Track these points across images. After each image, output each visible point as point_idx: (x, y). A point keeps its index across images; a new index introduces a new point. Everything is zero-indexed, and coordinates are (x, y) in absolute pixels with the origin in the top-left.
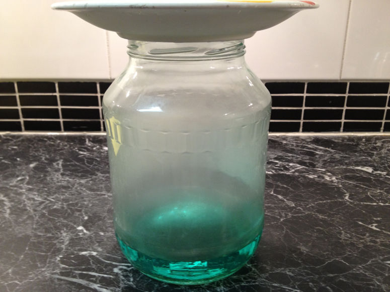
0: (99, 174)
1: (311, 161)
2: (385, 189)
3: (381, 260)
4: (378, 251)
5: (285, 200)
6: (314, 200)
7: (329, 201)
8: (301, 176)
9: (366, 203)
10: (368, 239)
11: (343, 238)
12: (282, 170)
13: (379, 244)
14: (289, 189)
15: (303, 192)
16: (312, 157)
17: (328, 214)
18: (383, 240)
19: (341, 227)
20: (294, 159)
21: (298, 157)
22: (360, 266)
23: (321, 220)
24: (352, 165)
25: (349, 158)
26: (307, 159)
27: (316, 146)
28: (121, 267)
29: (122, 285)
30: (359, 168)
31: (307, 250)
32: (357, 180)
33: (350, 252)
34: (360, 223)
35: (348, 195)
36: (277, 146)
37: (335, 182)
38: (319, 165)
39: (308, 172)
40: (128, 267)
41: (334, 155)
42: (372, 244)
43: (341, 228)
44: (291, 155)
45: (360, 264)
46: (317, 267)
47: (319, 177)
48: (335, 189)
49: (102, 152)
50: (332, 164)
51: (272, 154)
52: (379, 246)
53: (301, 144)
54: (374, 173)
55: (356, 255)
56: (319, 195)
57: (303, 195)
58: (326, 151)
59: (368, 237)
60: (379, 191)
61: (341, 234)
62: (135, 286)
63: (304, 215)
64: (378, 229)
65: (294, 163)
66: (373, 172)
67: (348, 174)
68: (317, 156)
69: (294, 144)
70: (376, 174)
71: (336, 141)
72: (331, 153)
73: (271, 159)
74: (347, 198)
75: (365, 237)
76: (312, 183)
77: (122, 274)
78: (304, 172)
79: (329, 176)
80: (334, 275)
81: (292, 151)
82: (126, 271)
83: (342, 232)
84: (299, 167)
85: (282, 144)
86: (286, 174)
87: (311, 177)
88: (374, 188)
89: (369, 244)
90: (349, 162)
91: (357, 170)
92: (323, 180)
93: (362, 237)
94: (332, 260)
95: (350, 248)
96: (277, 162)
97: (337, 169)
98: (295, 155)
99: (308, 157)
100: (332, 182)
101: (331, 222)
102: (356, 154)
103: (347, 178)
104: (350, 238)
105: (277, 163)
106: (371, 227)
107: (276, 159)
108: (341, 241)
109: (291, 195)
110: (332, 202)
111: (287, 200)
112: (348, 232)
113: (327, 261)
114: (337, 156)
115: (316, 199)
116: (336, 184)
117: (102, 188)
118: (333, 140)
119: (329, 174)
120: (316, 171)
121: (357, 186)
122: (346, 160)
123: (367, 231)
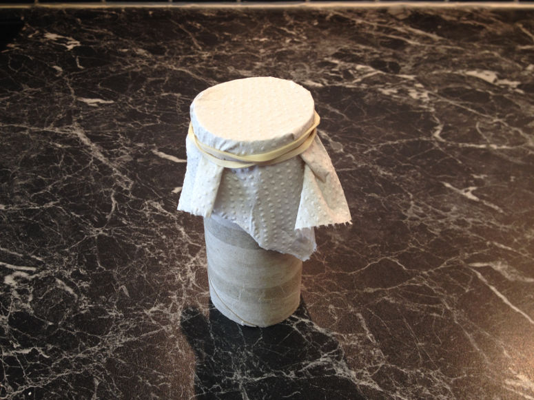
0: (27, 88)
1: (395, 60)
2: (508, 115)
3: (465, 261)
4: (464, 241)
5: (330, 140)
6: (380, 138)
7: (405, 141)
8: (370, 90)
9: (467, 145)
10: (454, 218)
11: (409, 216)
12: (339, 79)
13: (470, 227)
14: (342, 117)
15: (364, 124)
16: (398, 52)
17: (395, 167)
18: (477, 220)
19: (412, 193)
20: (368, 57)
21: (375, 51)
22: (425, 273)
23: (382, 180)
24: (463, 68)
25: (462, 52)
26: (390, 56)
27: (410, 29)
28: (18, 273)
29: (11, 310)
30: (474, 73)
31: (342, 240)
32: (464, 99)
33: (414, 242)
34: (448, 185)
35: (440, 128)
36: (344, 28)
37: (425, 103)
38: (407, 67)
39: (383, 81)
40: (30, 273)
41: (438, 48)
42: (457, 227)
43: (411, 196)
44: (363, 47)
45: (427, 268)
46: (349, 274)
47: (401, 92)
48: (422, 115)
49: (41, 44)
50: (428, 65)
51: (332, 46)
52: (469, 232)
53: (386, 26)
54: (497, 84)
55: (423, 250)
56: (391, 129)
57: (363, 128)
58: (425, 39)
59: (452, 214)
60: (496, 120)
61: (408, 206)
62: (32, 312)
63: (354, 169)
64: (475, 198)
65: (365, 64)
66: (495, 81)
67: (451, 86)
68: (408, 50)
69: (375, 24)
70: (498, 87)
71: (448, 18)
72: (433, 41)
73: (327, 57)
74: (437, 134)
75: (449, 213)
76: (384, 105)
77: (16, 287)
78: (377, 82)
79: (418, 90)
80: (376, 290)
81: (366, 40)
82: (25, 281)
83: (412, 202)
84: (371, 72)
85: (354, 25)
86: (345, 88)
87: (386, 92)
88: (490, 113)
89: (451, 227)
90: (460, 62)
91: (470, 77)
92: (405, 98)
93: (443, 214)
94: (379, 260)
95: (417, 236)
96: (336, 61)
97: (436, 75)
98: (371, 48)
99: (391, 52)
100: (420, 101)
101: (398, 184)
102: (475, 44)
103: (448, 93)
104: (423, 216)
105: (335, 65)
106: (464, 194)
107: (336, 56)
108: (404, 221)
109: (342, 130)
110: (408, 143)
111: (335, 139)
112: (423, 203)
113: (370, 262)
114: (442, 49)
115: (383, 138)
116: (425, 107)
117: (23, 115)
118: (443, 16)
119: (419, 85)
120: (399, 79)
121: (460, 110)
122: (456, 57)
123: (455, 202)
